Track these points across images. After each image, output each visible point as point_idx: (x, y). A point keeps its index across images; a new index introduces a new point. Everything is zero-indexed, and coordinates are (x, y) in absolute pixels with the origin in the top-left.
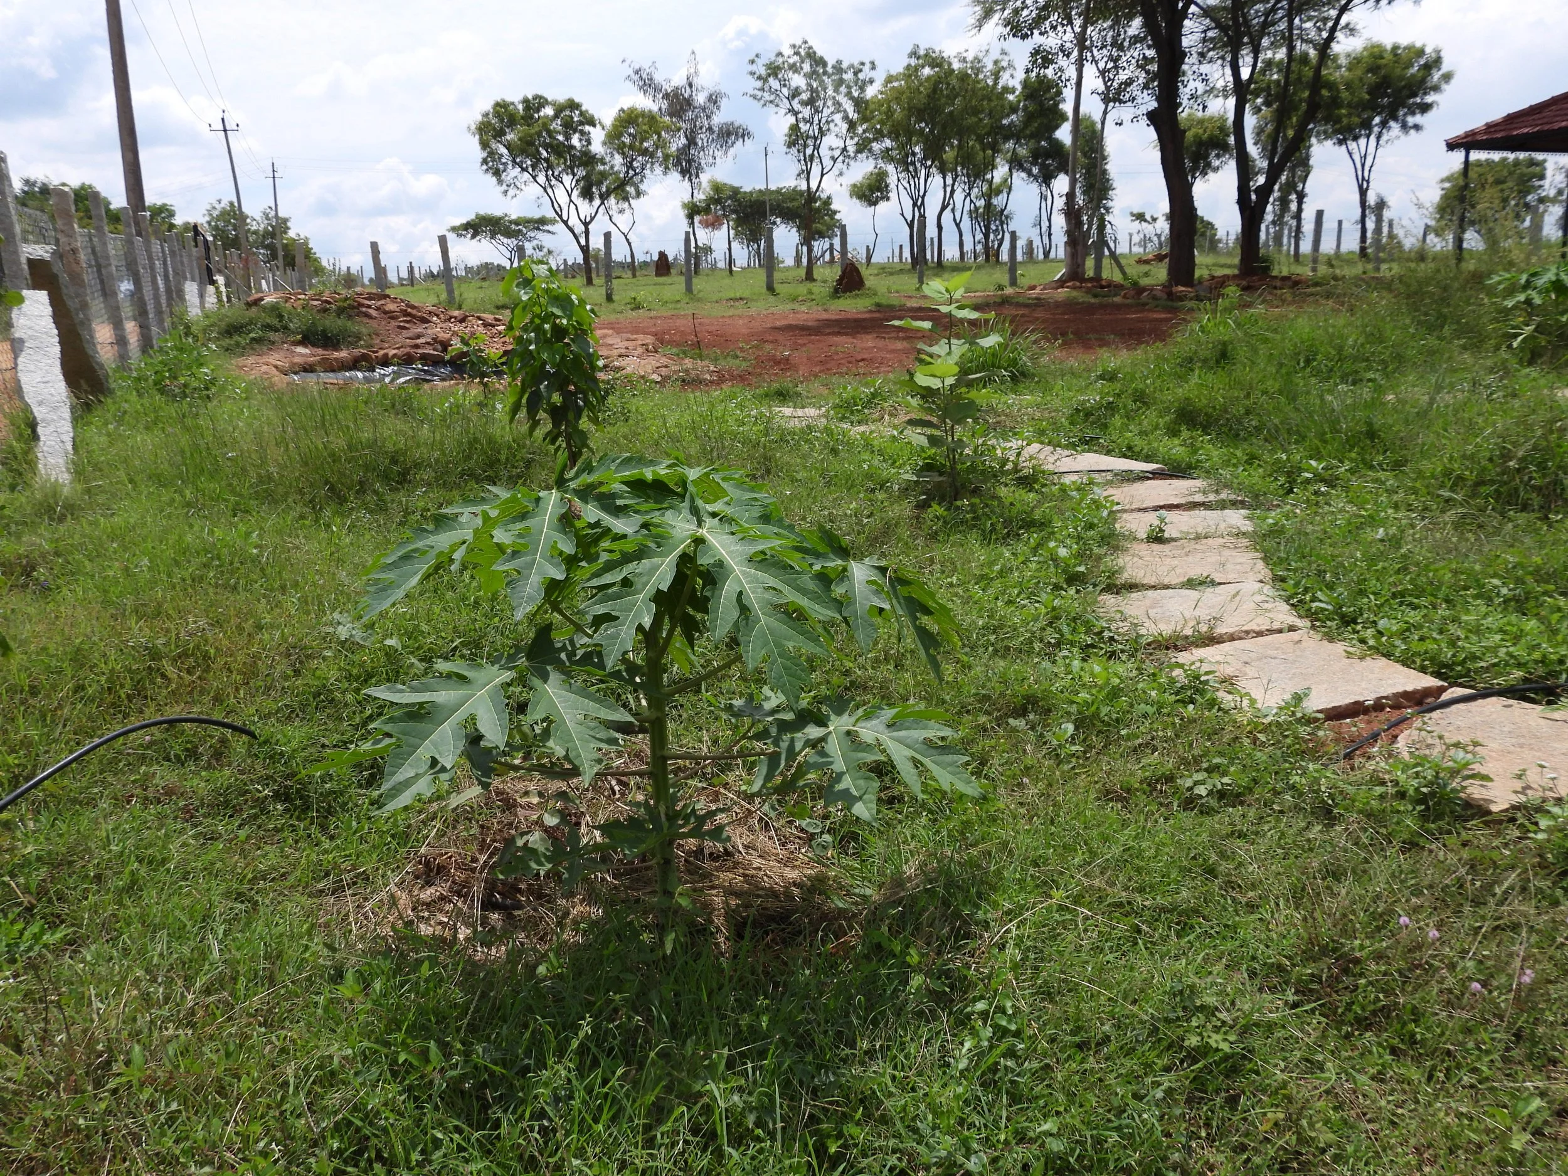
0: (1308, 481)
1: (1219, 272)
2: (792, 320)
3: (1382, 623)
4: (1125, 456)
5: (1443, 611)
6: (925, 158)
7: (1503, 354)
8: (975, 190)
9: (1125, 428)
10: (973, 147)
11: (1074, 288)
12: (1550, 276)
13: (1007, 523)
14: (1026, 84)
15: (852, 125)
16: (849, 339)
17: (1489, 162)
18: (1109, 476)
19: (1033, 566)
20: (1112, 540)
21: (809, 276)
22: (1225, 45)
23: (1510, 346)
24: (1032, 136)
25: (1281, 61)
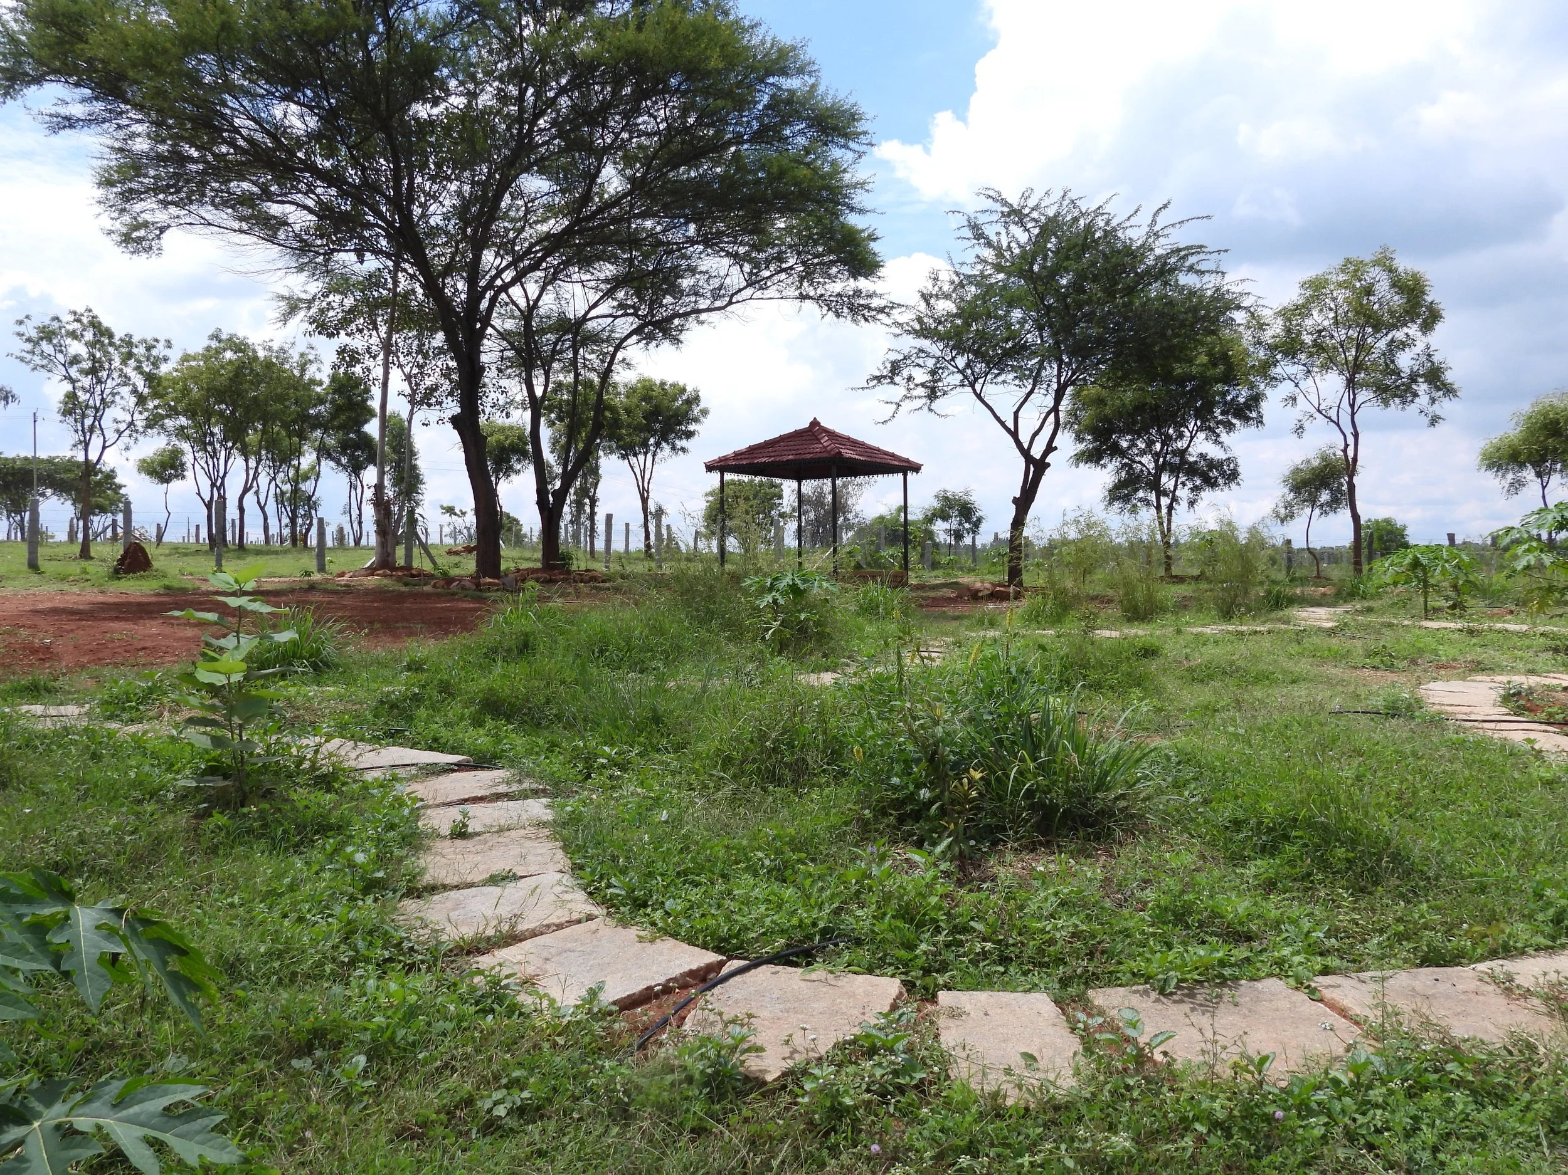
0: (603, 766)
1: (524, 565)
2: (58, 602)
3: (669, 904)
4: (431, 749)
5: (720, 886)
6: (225, 439)
7: (760, 645)
8: (281, 475)
9: (430, 719)
10: (278, 433)
11: (384, 576)
12: (787, 581)
13: (301, 828)
14: (334, 379)
15: (141, 400)
16: (129, 626)
17: (740, 483)
18: (414, 770)
19: (327, 875)
20: (414, 841)
21: (85, 554)
22: (520, 366)
23: (763, 638)
24: (339, 428)
25: (569, 385)
